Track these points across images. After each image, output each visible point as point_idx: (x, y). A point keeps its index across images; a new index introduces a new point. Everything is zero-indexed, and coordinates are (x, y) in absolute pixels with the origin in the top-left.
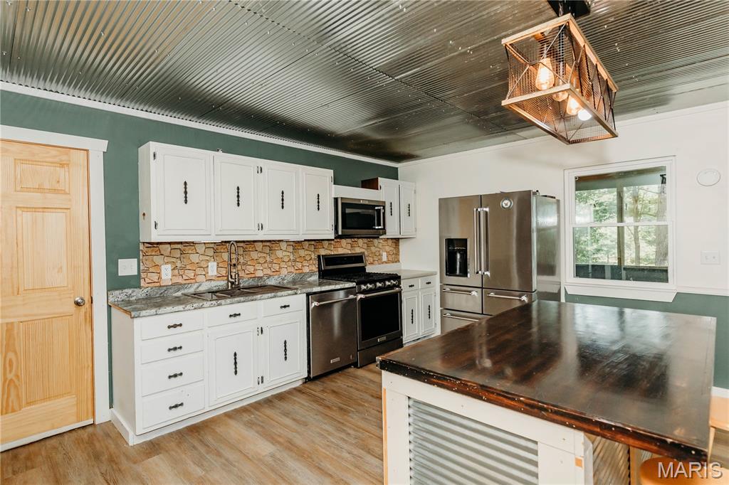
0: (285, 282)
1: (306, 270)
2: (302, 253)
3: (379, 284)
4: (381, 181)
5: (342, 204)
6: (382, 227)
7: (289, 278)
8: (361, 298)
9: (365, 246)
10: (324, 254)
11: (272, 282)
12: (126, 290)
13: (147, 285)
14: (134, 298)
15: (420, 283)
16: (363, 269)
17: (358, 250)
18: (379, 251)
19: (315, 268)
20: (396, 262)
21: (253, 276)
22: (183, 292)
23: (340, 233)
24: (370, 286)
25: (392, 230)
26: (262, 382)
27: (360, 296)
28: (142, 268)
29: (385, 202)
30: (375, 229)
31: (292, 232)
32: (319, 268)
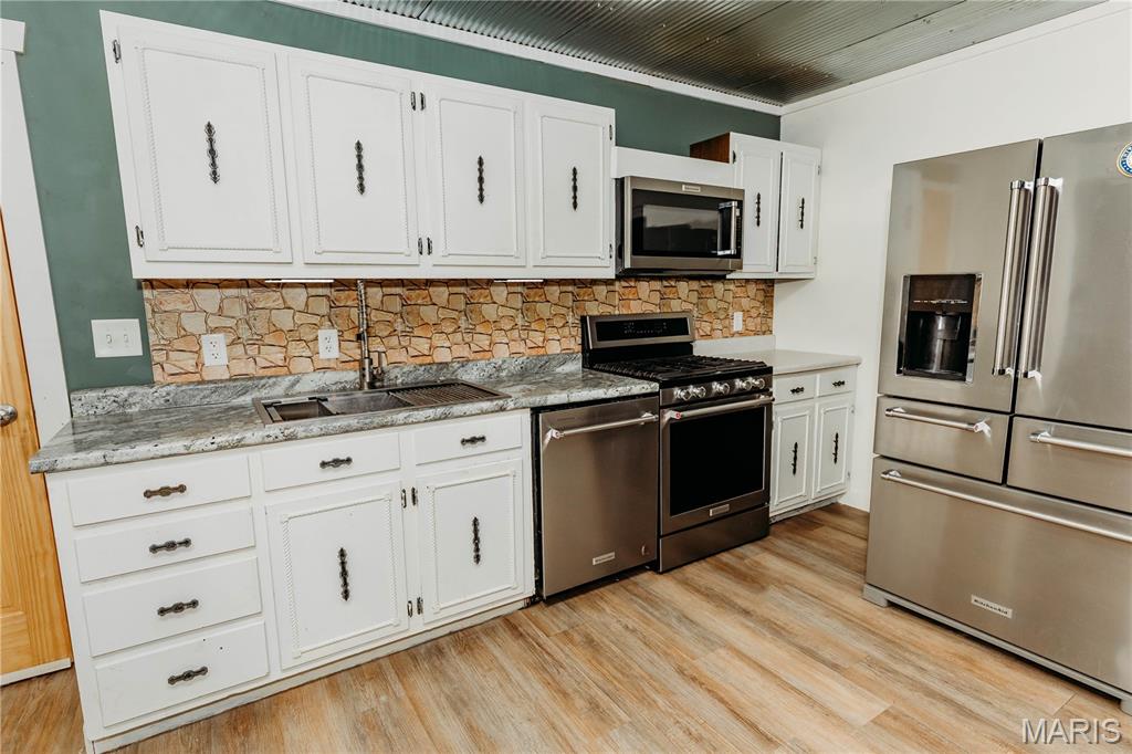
0: (504, 374)
1: (554, 348)
2: (544, 310)
3: (717, 387)
4: (738, 141)
5: (634, 191)
6: (732, 251)
7: (514, 366)
8: (671, 419)
9: (694, 297)
10: (596, 313)
11: (471, 375)
12: (115, 391)
13: (170, 379)
14: (135, 409)
15: (817, 385)
16: (688, 347)
17: (676, 307)
18: (726, 310)
19: (575, 345)
20: (764, 333)
21: (428, 360)
22: (256, 394)
23: (628, 264)
24: (694, 390)
25: (756, 260)
26: (420, 611)
27: (670, 414)
28: (152, 339)
29: (742, 192)
30: (716, 256)
31: (512, 261)
32: (583, 344)
